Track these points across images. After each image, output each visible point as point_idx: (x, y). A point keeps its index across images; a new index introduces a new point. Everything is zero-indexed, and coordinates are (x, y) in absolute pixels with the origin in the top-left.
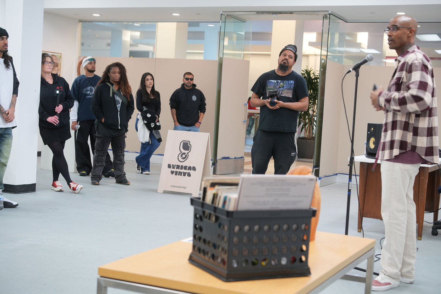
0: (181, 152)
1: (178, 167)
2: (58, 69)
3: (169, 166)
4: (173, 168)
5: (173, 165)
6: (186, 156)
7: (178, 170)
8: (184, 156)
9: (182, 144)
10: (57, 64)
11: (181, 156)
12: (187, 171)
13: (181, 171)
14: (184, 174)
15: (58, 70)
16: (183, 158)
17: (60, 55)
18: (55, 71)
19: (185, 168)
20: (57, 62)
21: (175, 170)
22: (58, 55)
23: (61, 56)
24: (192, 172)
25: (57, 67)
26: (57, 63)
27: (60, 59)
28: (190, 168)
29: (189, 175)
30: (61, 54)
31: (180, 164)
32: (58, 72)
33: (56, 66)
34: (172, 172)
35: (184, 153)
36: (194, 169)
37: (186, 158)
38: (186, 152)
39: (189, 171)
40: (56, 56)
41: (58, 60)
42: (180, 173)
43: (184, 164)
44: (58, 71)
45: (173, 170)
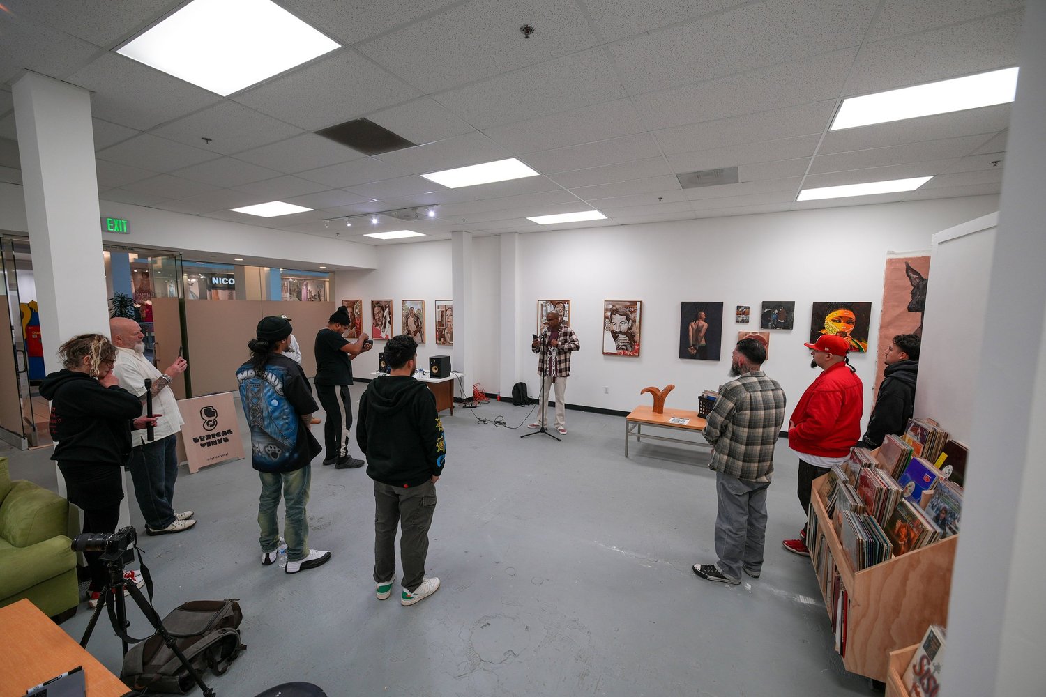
0: (206, 420)
1: (208, 437)
3: (196, 440)
4: (202, 439)
5: (200, 437)
6: (214, 422)
7: (209, 440)
8: (211, 423)
9: (203, 411)
11: (208, 424)
12: (222, 437)
13: (214, 439)
14: (220, 441)
16: (211, 426)
19: (218, 435)
21: (206, 441)
24: (228, 436)
28: (224, 433)
29: (226, 440)
31: (210, 433)
34: (203, 445)
35: (211, 421)
36: (230, 432)
37: (214, 424)
38: (212, 418)
39: (225, 436)
42: (214, 443)
43: (215, 432)
45: (203, 442)
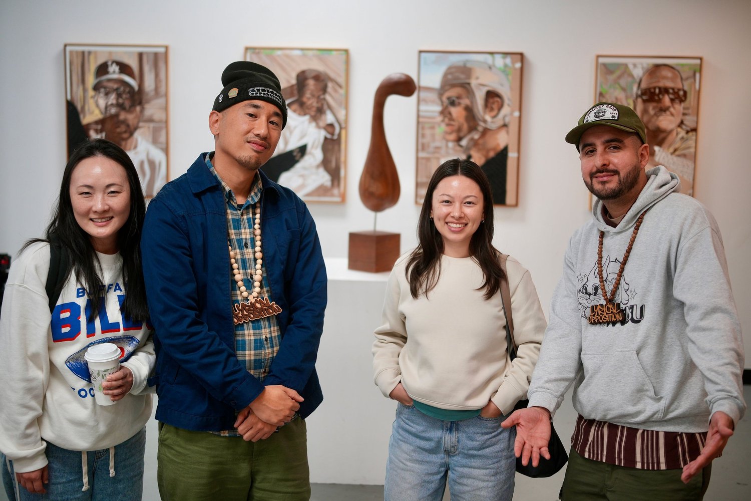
2: (684, 108)
10: (681, 93)
15: (686, 111)
17: (698, 61)
18: (672, 115)
20: (680, 86)
22: (683, 65)
23: (701, 65)
25: (681, 101)
26: (679, 90)
27: (698, 76)
30: (701, 59)
32: (687, 118)
33: (677, 101)
40: (677, 68)
41: (687, 79)
44: (684, 114)
